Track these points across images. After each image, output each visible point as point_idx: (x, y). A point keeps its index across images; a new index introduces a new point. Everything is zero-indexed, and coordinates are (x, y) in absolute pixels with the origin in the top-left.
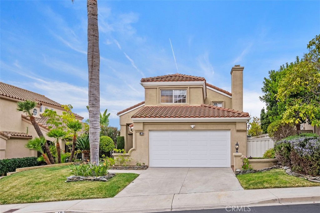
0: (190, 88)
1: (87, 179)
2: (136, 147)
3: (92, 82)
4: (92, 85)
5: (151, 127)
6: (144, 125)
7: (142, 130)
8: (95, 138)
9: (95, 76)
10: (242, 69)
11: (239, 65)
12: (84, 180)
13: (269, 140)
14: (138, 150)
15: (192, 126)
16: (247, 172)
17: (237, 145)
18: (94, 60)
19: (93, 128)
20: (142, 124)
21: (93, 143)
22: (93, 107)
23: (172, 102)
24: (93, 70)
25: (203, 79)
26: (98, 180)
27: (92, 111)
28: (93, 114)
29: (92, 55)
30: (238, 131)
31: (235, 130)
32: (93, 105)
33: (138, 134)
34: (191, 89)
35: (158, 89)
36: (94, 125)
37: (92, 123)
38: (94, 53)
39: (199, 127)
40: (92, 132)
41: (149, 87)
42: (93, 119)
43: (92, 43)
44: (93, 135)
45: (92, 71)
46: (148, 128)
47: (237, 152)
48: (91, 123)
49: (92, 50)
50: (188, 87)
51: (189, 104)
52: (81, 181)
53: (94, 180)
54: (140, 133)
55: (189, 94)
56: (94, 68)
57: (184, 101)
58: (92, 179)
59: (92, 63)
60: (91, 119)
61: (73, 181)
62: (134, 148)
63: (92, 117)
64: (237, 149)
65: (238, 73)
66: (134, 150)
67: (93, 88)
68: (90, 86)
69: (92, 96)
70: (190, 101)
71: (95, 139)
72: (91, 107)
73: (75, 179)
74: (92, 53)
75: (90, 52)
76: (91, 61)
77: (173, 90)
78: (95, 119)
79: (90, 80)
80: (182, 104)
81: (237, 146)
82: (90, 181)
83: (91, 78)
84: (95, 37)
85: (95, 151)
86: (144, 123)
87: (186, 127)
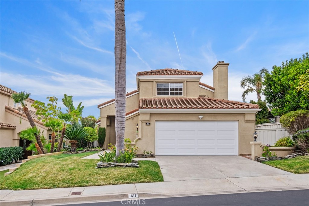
0: (187, 81)
1: (120, 165)
2: (142, 136)
3: (120, 74)
4: (120, 76)
5: (157, 118)
6: (150, 115)
7: (149, 120)
8: (123, 126)
9: (123, 67)
10: (227, 65)
11: (223, 62)
12: (116, 166)
13: (276, 130)
14: (144, 140)
15: (201, 117)
16: (273, 159)
17: (256, 133)
18: (123, 53)
19: (121, 116)
20: (149, 115)
21: (121, 131)
22: (121, 97)
23: (169, 95)
24: (122, 63)
25: (201, 74)
26: (130, 166)
27: (120, 101)
28: (121, 103)
29: (121, 48)
30: (247, 121)
31: (243, 120)
32: (121, 95)
33: (144, 124)
34: (188, 83)
35: (154, 82)
36: (122, 114)
37: (120, 112)
38: (123, 46)
39: (207, 118)
40: (120, 121)
41: (145, 80)
42: (121, 108)
43: (121, 37)
44: (120, 123)
45: (120, 63)
46: (154, 118)
47: (255, 140)
48: (118, 112)
49: (121, 43)
50: (185, 81)
51: (186, 96)
52: (112, 167)
53: (126, 166)
54: (147, 123)
55: (186, 87)
56: (122, 60)
57: (181, 94)
58: (124, 165)
59: (121, 56)
60: (118, 108)
61: (105, 167)
62: (140, 137)
63: (120, 107)
64: (255, 138)
65: (223, 68)
66: (140, 139)
67: (122, 79)
68: (119, 77)
69: (120, 86)
70: (187, 93)
71: (123, 128)
72: (119, 97)
73: (106, 165)
74: (121, 46)
75: (119, 45)
76: (120, 54)
77: (170, 84)
78: (123, 108)
79: (119, 72)
80: (178, 97)
81: (256, 135)
82: (122, 167)
83: (119, 70)
84: (123, 31)
85: (122, 139)
86: (151, 114)
87: (194, 118)
